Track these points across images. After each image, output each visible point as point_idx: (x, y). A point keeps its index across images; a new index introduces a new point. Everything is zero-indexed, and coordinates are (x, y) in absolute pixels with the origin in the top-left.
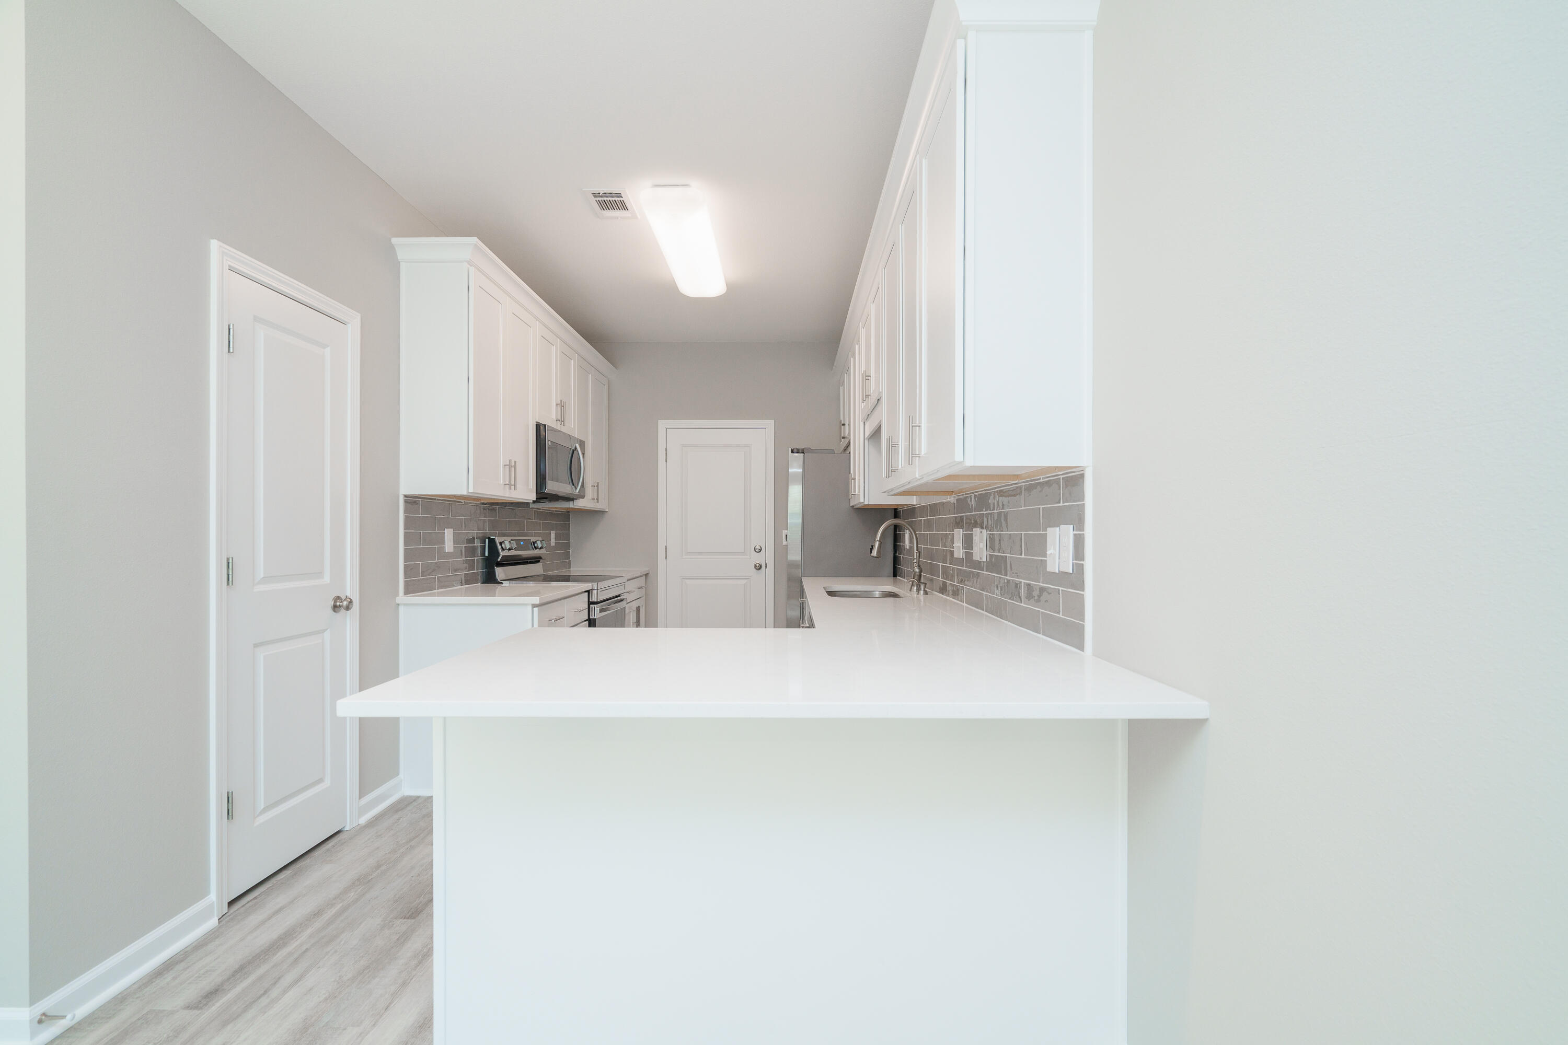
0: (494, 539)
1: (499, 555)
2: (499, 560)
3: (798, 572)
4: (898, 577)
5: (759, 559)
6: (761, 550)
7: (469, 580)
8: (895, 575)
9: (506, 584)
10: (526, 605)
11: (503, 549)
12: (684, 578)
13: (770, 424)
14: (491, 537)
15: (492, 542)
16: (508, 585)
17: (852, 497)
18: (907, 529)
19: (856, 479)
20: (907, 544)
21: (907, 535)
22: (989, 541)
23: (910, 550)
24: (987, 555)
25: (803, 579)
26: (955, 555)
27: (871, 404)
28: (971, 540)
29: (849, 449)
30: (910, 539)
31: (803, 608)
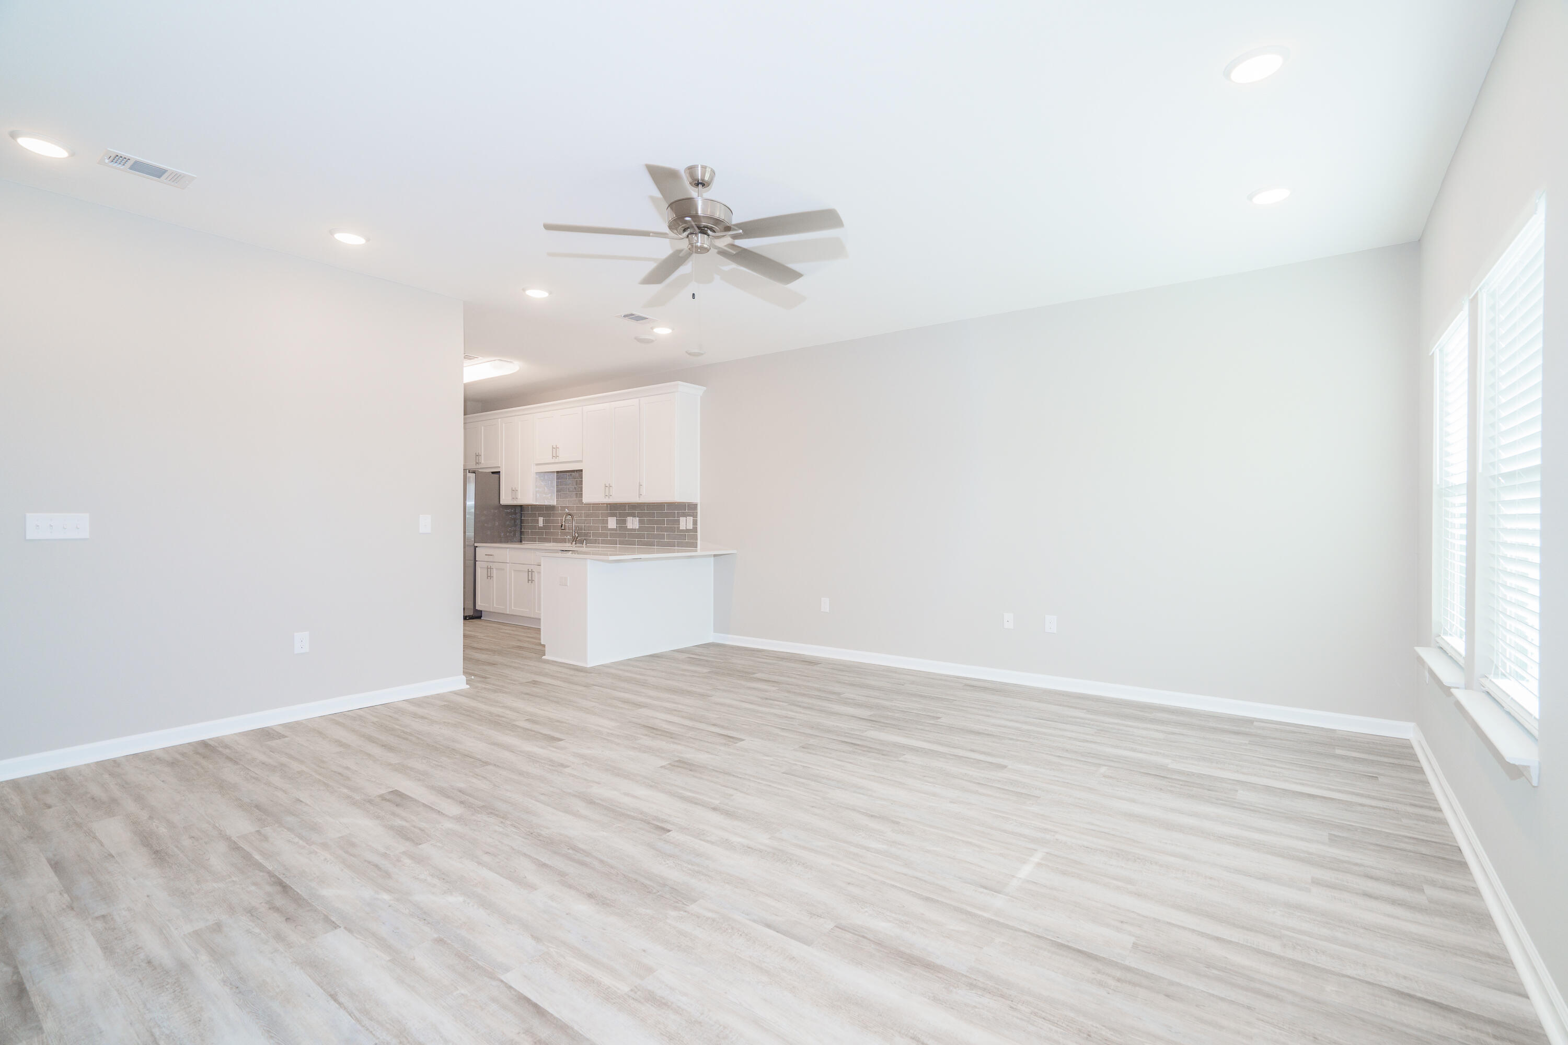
8: (521, 541)
17: (506, 499)
18: (539, 516)
19: (519, 491)
20: (541, 524)
21: (541, 520)
22: (640, 522)
23: (544, 527)
24: (639, 527)
25: (476, 545)
26: (609, 527)
27: (557, 460)
28: (625, 522)
29: (498, 473)
30: (545, 521)
31: (475, 561)
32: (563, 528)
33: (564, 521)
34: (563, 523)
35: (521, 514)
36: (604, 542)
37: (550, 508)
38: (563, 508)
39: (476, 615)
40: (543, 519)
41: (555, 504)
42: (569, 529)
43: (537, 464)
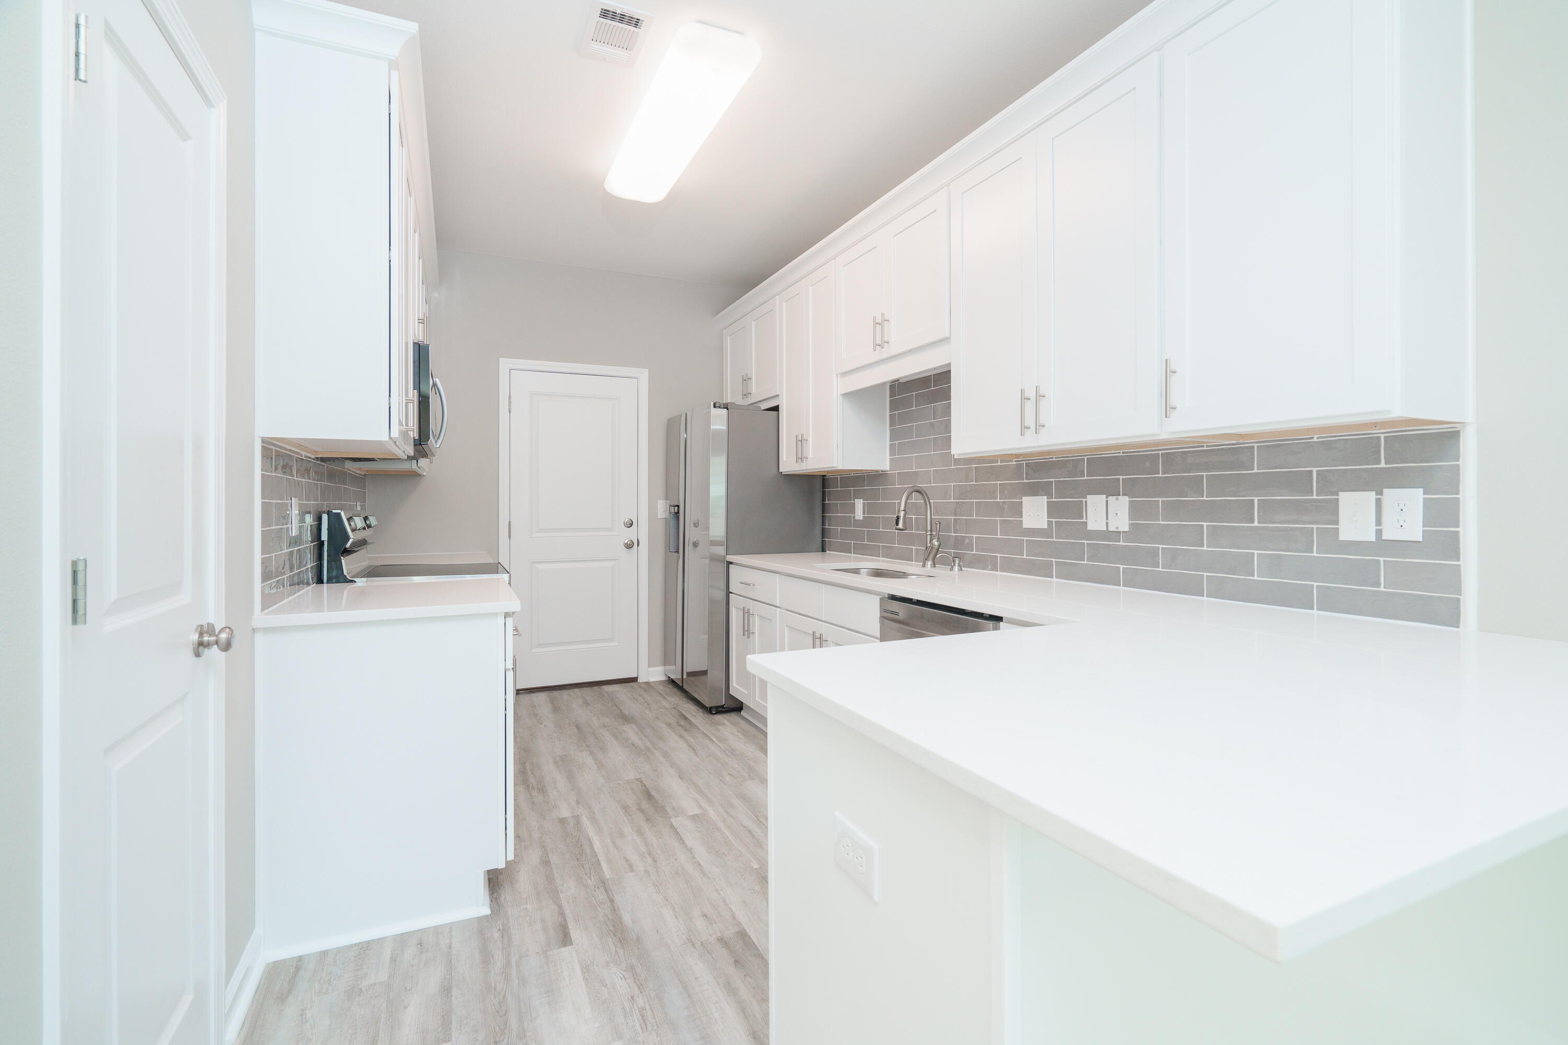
0: (339, 514)
1: (348, 538)
2: (348, 545)
3: (721, 550)
4: (828, 552)
5: (631, 534)
6: (632, 525)
7: (298, 582)
8: (823, 550)
9: (361, 582)
10: (494, 615)
11: (353, 530)
12: (533, 562)
13: (643, 375)
14: (334, 511)
15: (335, 520)
16: (364, 584)
17: (789, 464)
18: (856, 497)
19: (811, 440)
20: (859, 514)
21: (859, 504)
22: (1135, 511)
23: (866, 522)
24: (1131, 525)
25: (730, 558)
26: (1026, 525)
27: (885, 353)
28: (1079, 510)
29: (776, 409)
30: (868, 509)
31: (728, 593)
32: (901, 526)
33: (902, 508)
34: (902, 514)
35: (824, 493)
36: (1010, 566)
37: (875, 477)
38: (904, 477)
39: (732, 704)
40: (864, 503)
41: (888, 468)
42: (917, 528)
43: (845, 374)
